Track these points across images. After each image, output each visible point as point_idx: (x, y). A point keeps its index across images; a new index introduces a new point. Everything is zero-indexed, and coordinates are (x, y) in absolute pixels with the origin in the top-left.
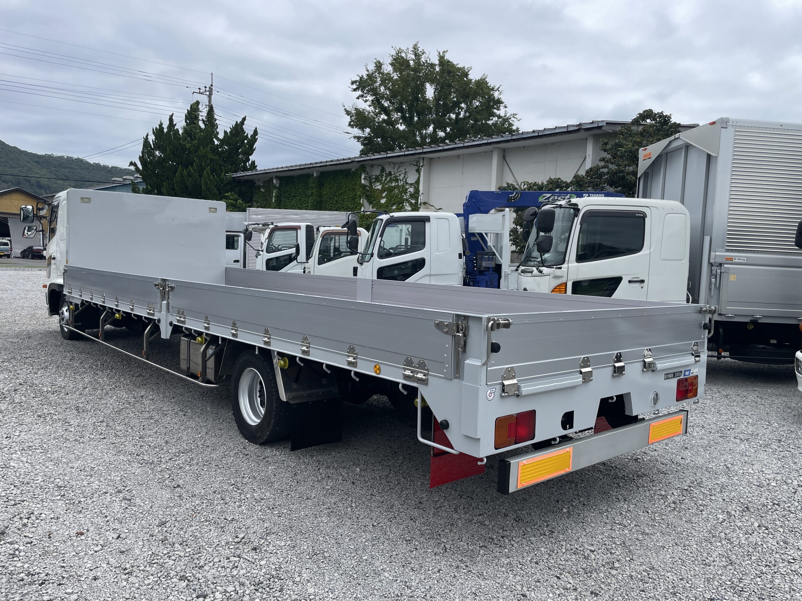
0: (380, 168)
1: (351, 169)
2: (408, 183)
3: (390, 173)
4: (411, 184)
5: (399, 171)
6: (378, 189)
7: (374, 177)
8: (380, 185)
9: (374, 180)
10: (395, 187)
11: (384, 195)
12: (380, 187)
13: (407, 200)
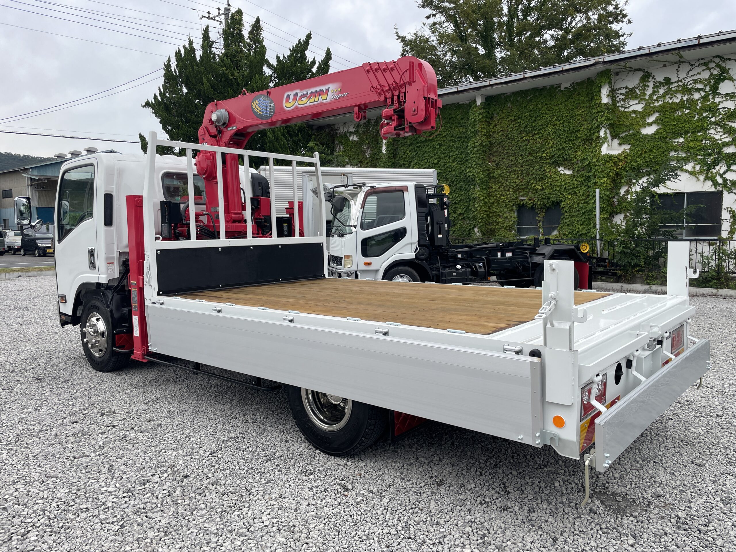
0: (641, 74)
1: (559, 85)
2: (719, 94)
3: (668, 81)
4: (727, 95)
5: (691, 73)
6: (635, 112)
7: (623, 91)
8: (639, 103)
9: (622, 97)
10: (681, 105)
11: (651, 119)
12: (639, 108)
13: (716, 124)
